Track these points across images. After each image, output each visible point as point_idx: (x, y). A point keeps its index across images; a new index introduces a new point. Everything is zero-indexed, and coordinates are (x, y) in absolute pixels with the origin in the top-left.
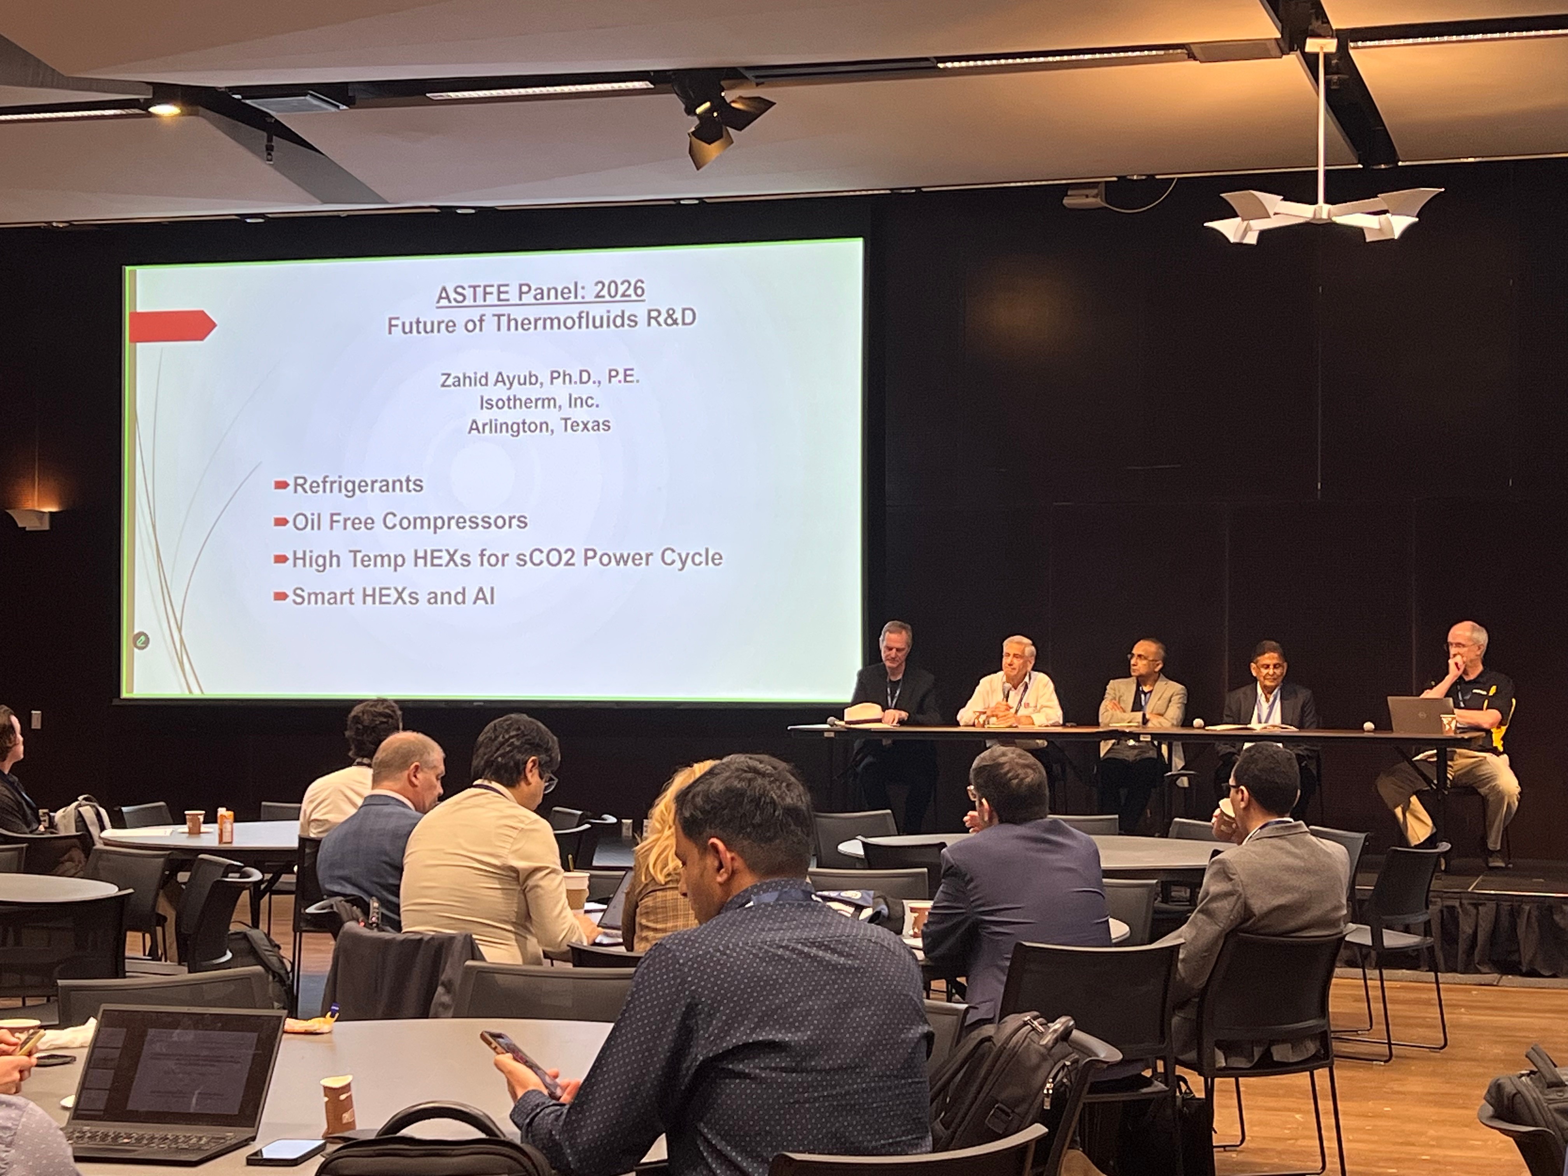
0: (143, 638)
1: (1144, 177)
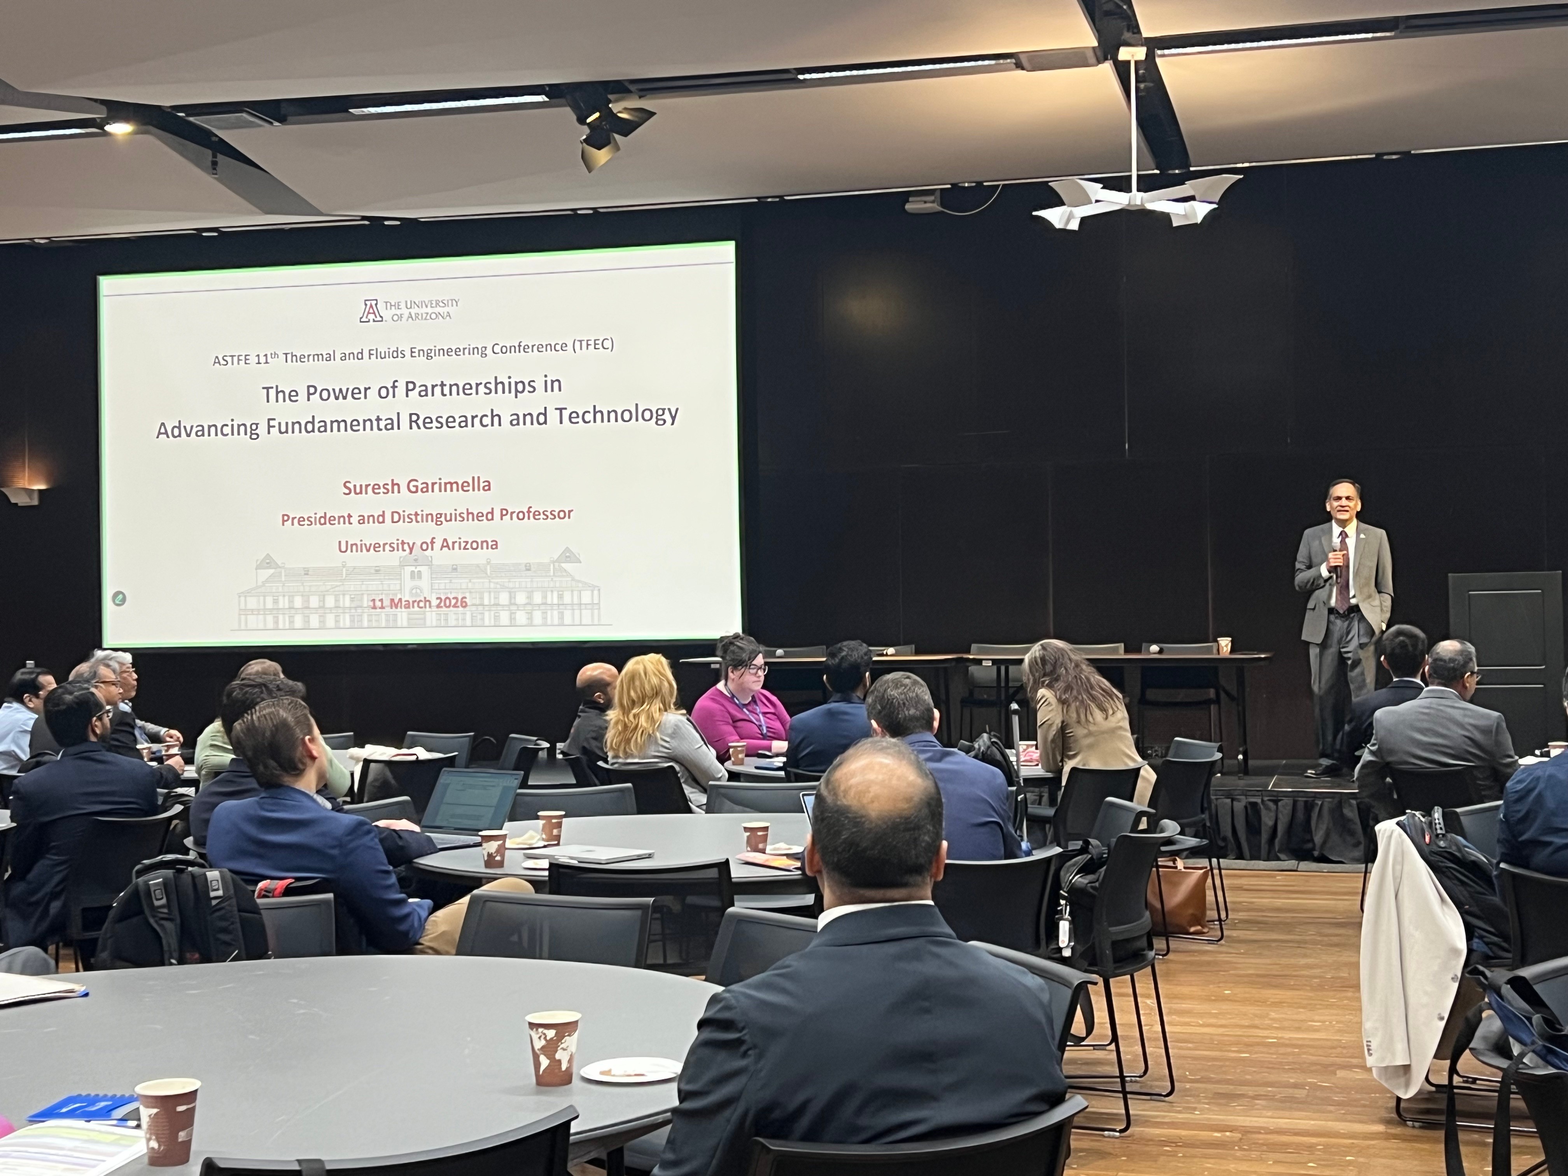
0: (121, 596)
1: (974, 184)
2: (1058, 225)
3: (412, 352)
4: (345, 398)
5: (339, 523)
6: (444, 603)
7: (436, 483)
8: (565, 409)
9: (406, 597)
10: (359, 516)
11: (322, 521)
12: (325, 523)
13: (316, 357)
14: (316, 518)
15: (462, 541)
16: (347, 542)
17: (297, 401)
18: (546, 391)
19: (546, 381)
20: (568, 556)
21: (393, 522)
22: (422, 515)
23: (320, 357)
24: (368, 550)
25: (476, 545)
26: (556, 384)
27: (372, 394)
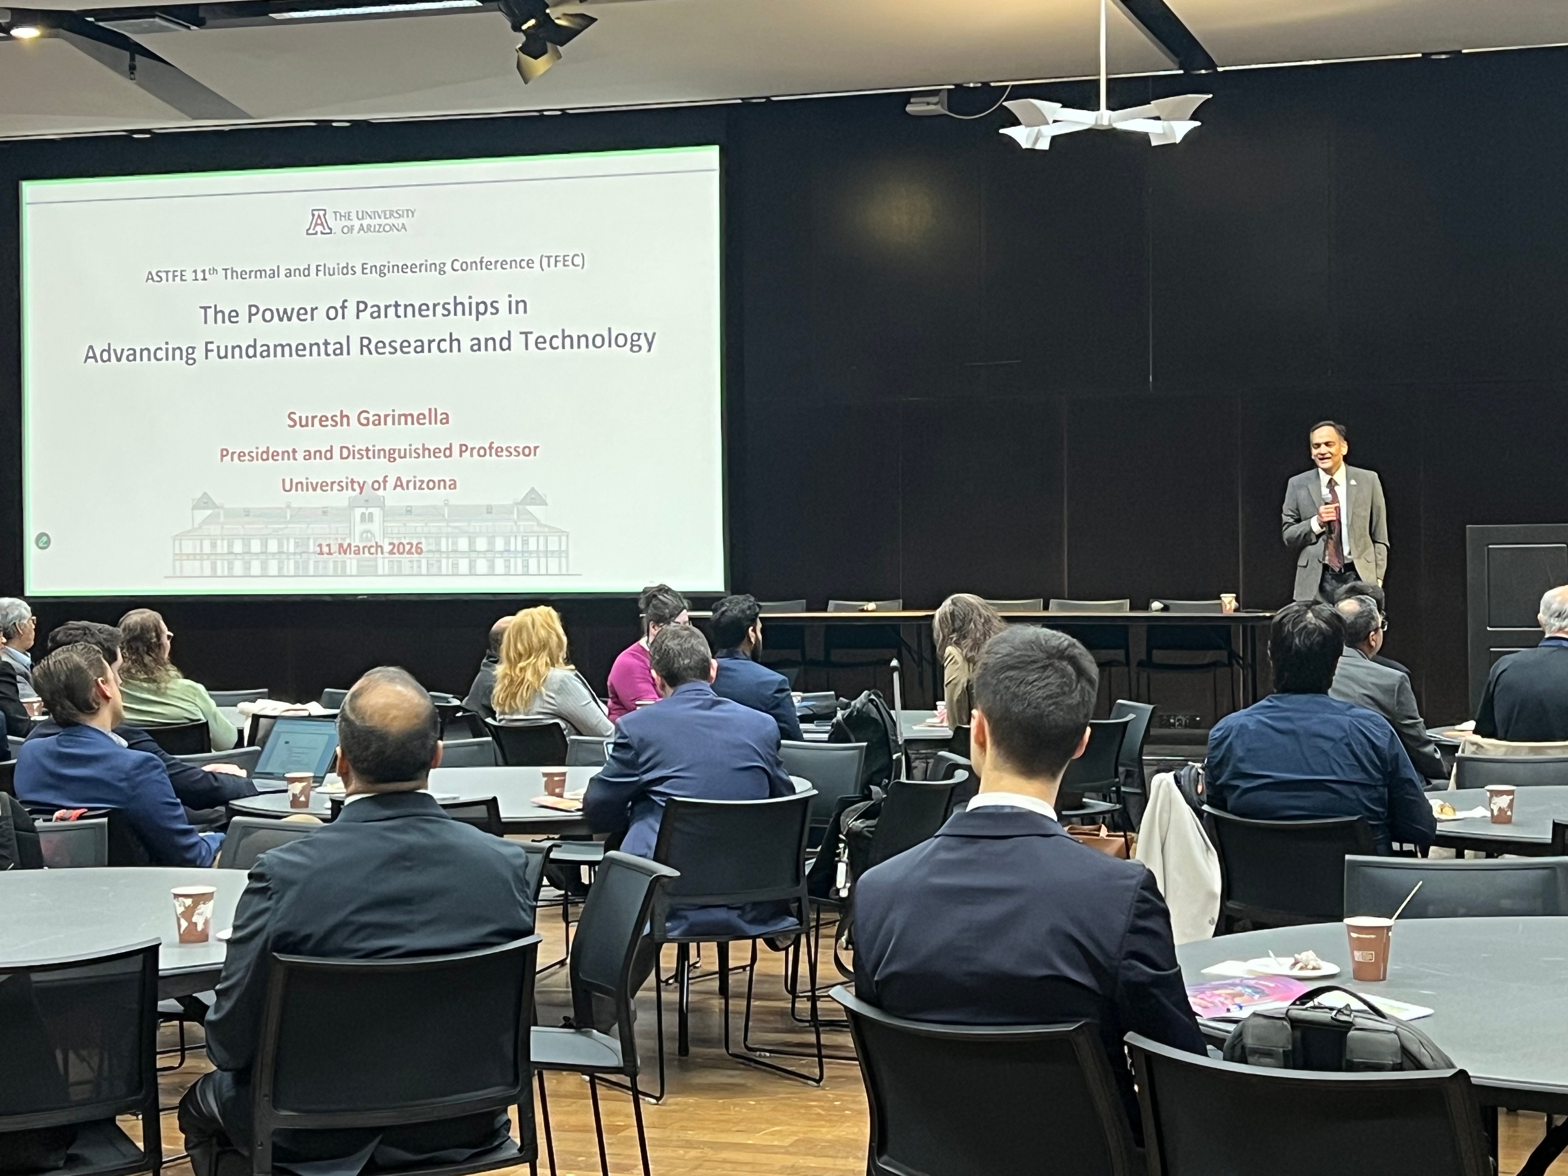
0: (44, 539)
1: (979, 85)
2: (1025, 145)
3: (363, 269)
4: (289, 319)
5: (283, 459)
6: (397, 548)
7: (389, 415)
8: (531, 333)
9: (357, 542)
10: (305, 451)
11: (265, 456)
12: (267, 459)
13: (258, 273)
14: (257, 453)
15: (417, 480)
16: (291, 480)
17: (237, 322)
18: (510, 312)
19: (510, 302)
20: (534, 497)
21: (342, 458)
22: (374, 451)
23: (263, 273)
24: (314, 489)
25: (432, 485)
26: (521, 305)
27: (320, 314)
